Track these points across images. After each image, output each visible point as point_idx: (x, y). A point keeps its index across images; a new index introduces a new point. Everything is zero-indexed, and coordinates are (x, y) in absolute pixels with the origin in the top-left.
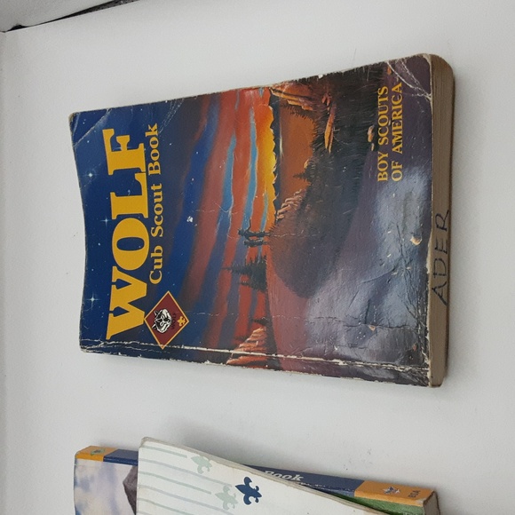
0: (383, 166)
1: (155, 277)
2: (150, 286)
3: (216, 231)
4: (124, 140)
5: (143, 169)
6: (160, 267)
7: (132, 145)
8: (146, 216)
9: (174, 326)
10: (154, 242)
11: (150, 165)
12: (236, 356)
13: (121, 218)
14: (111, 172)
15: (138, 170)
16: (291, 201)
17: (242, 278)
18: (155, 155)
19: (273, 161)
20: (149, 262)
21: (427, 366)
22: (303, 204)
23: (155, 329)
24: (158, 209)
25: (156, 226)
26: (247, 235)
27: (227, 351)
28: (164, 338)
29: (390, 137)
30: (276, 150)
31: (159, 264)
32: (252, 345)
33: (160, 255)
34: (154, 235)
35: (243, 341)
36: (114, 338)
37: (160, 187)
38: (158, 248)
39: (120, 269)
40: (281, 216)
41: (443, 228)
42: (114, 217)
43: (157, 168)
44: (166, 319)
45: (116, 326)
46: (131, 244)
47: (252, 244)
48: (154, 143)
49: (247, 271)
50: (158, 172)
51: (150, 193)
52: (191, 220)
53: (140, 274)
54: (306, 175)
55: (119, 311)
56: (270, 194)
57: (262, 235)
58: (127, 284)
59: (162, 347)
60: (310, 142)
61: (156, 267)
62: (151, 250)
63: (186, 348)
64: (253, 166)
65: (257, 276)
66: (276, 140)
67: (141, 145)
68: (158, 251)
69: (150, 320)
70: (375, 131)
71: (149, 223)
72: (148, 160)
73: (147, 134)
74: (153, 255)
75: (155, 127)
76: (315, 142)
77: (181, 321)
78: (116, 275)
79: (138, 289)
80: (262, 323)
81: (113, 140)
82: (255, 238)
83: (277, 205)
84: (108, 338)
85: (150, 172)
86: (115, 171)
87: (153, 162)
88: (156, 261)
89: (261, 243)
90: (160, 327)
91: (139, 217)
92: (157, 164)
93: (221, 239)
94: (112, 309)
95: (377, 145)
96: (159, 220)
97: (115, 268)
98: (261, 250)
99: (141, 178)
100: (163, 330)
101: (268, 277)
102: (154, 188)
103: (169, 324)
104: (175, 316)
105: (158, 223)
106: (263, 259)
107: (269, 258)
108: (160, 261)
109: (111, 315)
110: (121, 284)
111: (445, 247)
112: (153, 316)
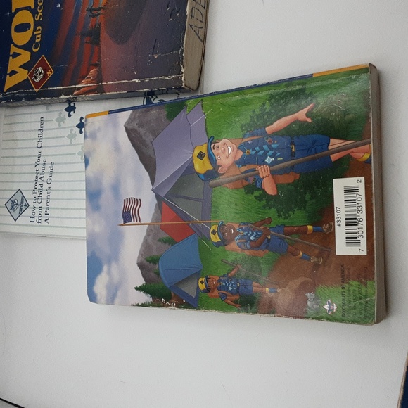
1: (36, 48)
2: (33, 54)
3: (73, 11)
6: (39, 40)
8: (33, 7)
9: (45, 76)
10: (36, 24)
12: (79, 89)
13: (18, 10)
17: (87, 39)
20: (33, 37)
21: (182, 73)
23: (33, 81)
24: (40, 2)
25: (38, 13)
26: (91, 10)
27: (74, 86)
28: (37, 85)
31: (38, 38)
32: (89, 80)
33: (40, 32)
34: (37, 20)
35: (84, 78)
36: (9, 90)
38: (40, 27)
39: (16, 46)
42: (13, 11)
44: (40, 73)
45: (10, 82)
46: (23, 28)
47: (94, 16)
49: (90, 34)
52: (59, 6)
53: (27, 47)
55: (13, 73)
57: (100, 9)
58: (19, 54)
59: (37, 90)
61: (37, 41)
62: (35, 30)
63: (51, 89)
65: (95, 36)
68: (39, 30)
69: (31, 75)
71: (34, 12)
74: (35, 33)
77: (49, 73)
78: (13, 49)
79: (25, 56)
80: (96, 65)
82: (95, 12)
84: (5, 91)
88: (37, 37)
89: (99, 14)
90: (36, 78)
91: (28, 8)
93: (77, 14)
94: (9, 72)
96: (40, 9)
97: (12, 45)
98: (99, 19)
100: (38, 80)
101: (101, 35)
103: (41, 76)
105: (39, 11)
106: (99, 24)
107: (103, 23)
108: (39, 36)
109: (8, 76)
110: (15, 55)
111: (203, 3)
112: (33, 72)
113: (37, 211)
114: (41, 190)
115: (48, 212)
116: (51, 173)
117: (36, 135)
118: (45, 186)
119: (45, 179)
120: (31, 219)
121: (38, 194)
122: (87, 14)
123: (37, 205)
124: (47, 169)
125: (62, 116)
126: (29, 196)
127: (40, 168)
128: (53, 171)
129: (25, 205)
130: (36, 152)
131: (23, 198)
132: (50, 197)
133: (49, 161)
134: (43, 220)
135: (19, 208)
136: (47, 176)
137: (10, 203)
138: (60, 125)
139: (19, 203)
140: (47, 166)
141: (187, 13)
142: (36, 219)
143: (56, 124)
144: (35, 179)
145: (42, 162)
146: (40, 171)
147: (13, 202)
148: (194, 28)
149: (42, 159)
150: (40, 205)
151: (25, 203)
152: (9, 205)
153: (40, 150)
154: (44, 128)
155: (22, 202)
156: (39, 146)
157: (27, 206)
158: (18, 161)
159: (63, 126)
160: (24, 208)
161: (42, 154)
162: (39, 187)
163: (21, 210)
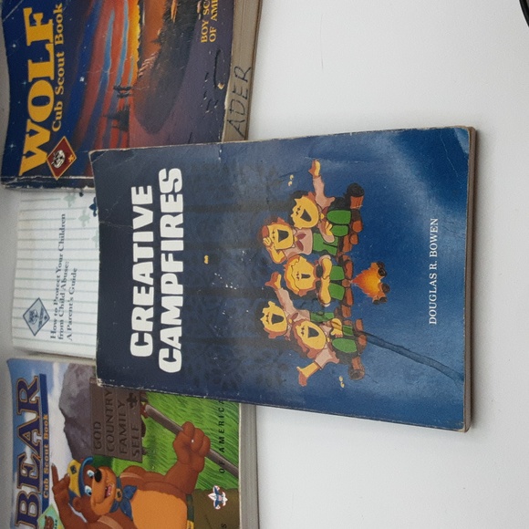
0: (205, 31)
1: (56, 126)
2: (52, 132)
3: (99, 87)
4: (39, 17)
5: (52, 41)
6: (60, 118)
7: (44, 21)
8: (52, 78)
9: (66, 162)
10: (57, 98)
11: (57, 37)
13: (35, 80)
14: (29, 44)
15: (48, 41)
16: (149, 61)
17: (114, 123)
18: (60, 28)
19: (138, 30)
20: (53, 114)
22: (156, 63)
23: (53, 166)
24: (61, 72)
25: (58, 86)
26: (118, 89)
28: (58, 171)
29: (210, 8)
30: (140, 22)
31: (59, 115)
33: (60, 108)
34: (57, 93)
36: (25, 174)
37: (62, 54)
38: (60, 103)
39: (33, 122)
40: (141, 74)
41: (243, 79)
42: (30, 80)
43: (61, 39)
44: (61, 158)
45: (27, 164)
46: (41, 101)
47: (122, 96)
48: (59, 19)
49: (117, 117)
50: (61, 42)
51: (56, 59)
52: (83, 80)
53: (46, 124)
54: (159, 40)
55: (30, 154)
56: (135, 56)
57: (128, 89)
58: (36, 133)
59: (57, 178)
60: (162, 14)
61: (57, 118)
62: (55, 105)
63: (73, 178)
64: (125, 35)
65: (122, 119)
66: (141, 14)
67: (51, 21)
68: (60, 106)
69: (50, 159)
70: (202, 5)
71: (54, 84)
72: (55, 33)
73: (55, 12)
74: (56, 109)
75: (61, 5)
76: (165, 15)
77: (71, 158)
78: (30, 126)
79: (44, 136)
81: (31, 17)
82: (124, 91)
83: (139, 65)
84: (21, 174)
85: (57, 43)
86: (33, 43)
87: (58, 34)
88: (58, 113)
89: (128, 95)
90: (56, 164)
91: (47, 79)
92: (61, 35)
93: (102, 91)
94: (25, 152)
95: (202, 14)
96: (61, 81)
97: (29, 121)
98: (128, 100)
99: (50, 47)
100: (58, 166)
101: (130, 120)
102: (58, 55)
103: (62, 161)
104: (67, 155)
105: (60, 83)
106: (128, 107)
107: (132, 106)
108: (60, 113)
109: (24, 157)
110: (33, 133)
111: (244, 94)
112: (52, 156)
113: (58, 324)
114: (62, 300)
115: (71, 326)
116: (74, 281)
117: (56, 235)
118: (68, 297)
119: (67, 287)
120: (52, 335)
121: (60, 305)
122: (113, 93)
123: (58, 318)
124: (70, 277)
125: (86, 214)
126: (49, 306)
127: (61, 274)
128: (76, 278)
129: (46, 318)
130: (57, 255)
131: (43, 309)
132: (73, 310)
133: (71, 267)
134: (65, 335)
135: (38, 320)
136: (69, 284)
137: (28, 313)
138: (84, 225)
139: (39, 315)
140: (69, 273)
141: (226, 107)
142: (57, 335)
143: (78, 224)
144: (56, 287)
145: (63, 267)
146: (62, 278)
147: (32, 313)
148: (234, 124)
149: (63, 263)
150: (61, 318)
151: (45, 314)
152: (28, 317)
153: (62, 253)
154: (66, 227)
155: (42, 314)
156: (61, 248)
157: (47, 318)
158: (37, 264)
159: (87, 226)
160: (43, 321)
161: (64, 257)
162: (60, 297)
163: (40, 322)
